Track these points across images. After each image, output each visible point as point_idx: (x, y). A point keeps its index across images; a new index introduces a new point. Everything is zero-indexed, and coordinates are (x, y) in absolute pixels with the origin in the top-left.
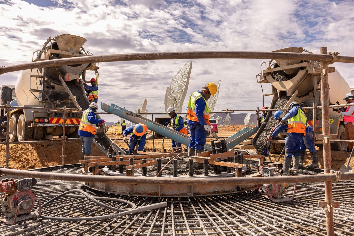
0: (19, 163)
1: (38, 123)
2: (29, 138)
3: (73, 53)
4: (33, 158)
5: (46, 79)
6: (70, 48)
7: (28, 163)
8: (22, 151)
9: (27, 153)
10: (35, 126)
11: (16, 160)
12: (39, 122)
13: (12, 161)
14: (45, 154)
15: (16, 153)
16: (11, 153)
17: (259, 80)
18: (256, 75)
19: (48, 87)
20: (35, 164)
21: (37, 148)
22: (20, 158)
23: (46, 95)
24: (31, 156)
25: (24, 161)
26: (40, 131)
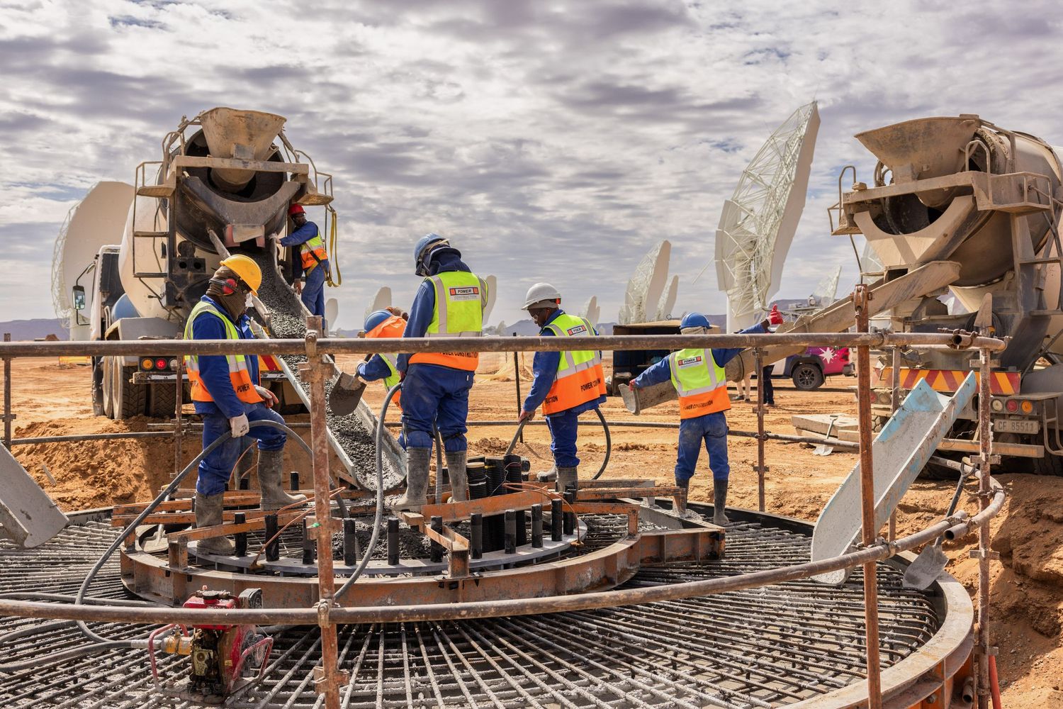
0: (93, 484)
1: (149, 370)
2: (135, 411)
3: (244, 163)
4: (133, 471)
5: (179, 239)
6: (237, 147)
7: (115, 487)
8: (108, 451)
9: (119, 459)
10: (142, 381)
11: (89, 475)
12: (155, 370)
13: (77, 478)
14: (169, 461)
15: (91, 458)
16: (80, 457)
17: (837, 227)
18: (829, 210)
19: (183, 265)
20: (136, 489)
21: (148, 444)
22: (100, 471)
23: (178, 289)
24: (129, 465)
25: (107, 478)
26: (165, 391)
